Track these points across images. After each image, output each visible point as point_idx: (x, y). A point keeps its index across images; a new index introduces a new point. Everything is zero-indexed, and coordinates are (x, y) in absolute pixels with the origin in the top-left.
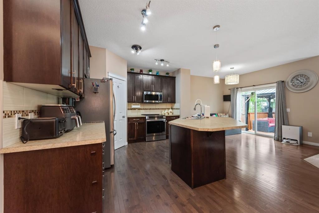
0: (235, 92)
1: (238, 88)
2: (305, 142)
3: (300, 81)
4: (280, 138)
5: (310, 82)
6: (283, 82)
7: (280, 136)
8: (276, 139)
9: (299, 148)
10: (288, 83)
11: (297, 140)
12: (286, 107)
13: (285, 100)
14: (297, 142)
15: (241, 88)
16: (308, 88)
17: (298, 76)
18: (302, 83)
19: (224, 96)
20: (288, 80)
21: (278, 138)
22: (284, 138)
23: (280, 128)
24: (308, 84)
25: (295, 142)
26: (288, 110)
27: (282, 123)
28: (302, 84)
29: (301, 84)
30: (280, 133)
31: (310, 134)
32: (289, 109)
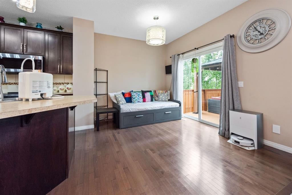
0: (176, 60)
1: (179, 55)
2: (267, 142)
3: (259, 32)
4: (227, 133)
5: (276, 30)
6: (232, 37)
7: (227, 129)
8: (221, 132)
9: (256, 155)
10: (240, 37)
11: (252, 140)
12: (237, 80)
13: (236, 67)
14: (252, 142)
15: (182, 54)
16: (272, 41)
17: (255, 22)
18: (262, 34)
19: (166, 67)
20: (240, 32)
21: (223, 131)
22: (233, 134)
23: (227, 115)
24: (274, 34)
25: (249, 142)
26: (241, 84)
27: (231, 107)
28: (262, 36)
29: (260, 37)
30: (227, 124)
31: (276, 129)
32: (242, 82)
